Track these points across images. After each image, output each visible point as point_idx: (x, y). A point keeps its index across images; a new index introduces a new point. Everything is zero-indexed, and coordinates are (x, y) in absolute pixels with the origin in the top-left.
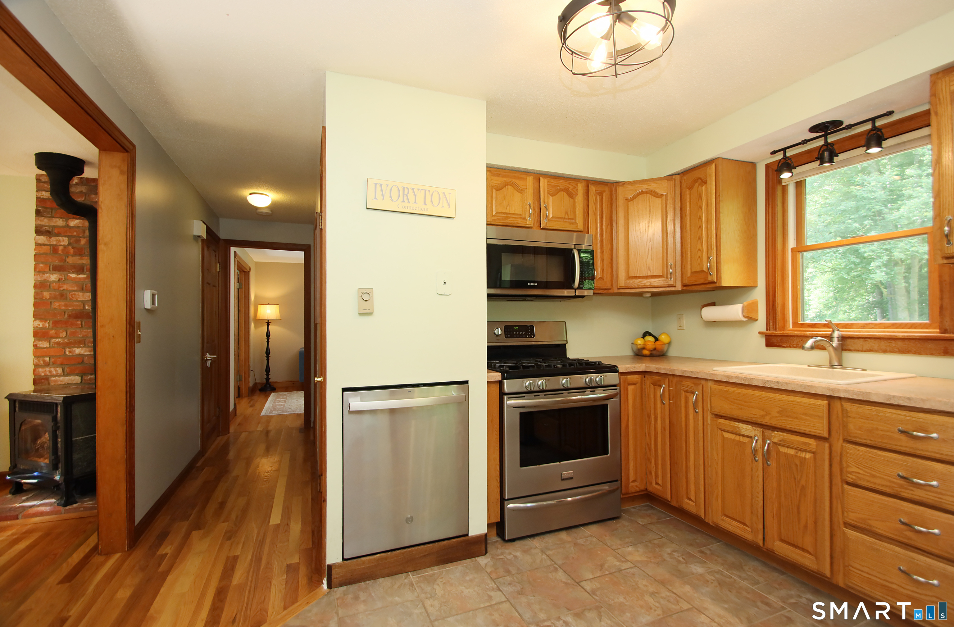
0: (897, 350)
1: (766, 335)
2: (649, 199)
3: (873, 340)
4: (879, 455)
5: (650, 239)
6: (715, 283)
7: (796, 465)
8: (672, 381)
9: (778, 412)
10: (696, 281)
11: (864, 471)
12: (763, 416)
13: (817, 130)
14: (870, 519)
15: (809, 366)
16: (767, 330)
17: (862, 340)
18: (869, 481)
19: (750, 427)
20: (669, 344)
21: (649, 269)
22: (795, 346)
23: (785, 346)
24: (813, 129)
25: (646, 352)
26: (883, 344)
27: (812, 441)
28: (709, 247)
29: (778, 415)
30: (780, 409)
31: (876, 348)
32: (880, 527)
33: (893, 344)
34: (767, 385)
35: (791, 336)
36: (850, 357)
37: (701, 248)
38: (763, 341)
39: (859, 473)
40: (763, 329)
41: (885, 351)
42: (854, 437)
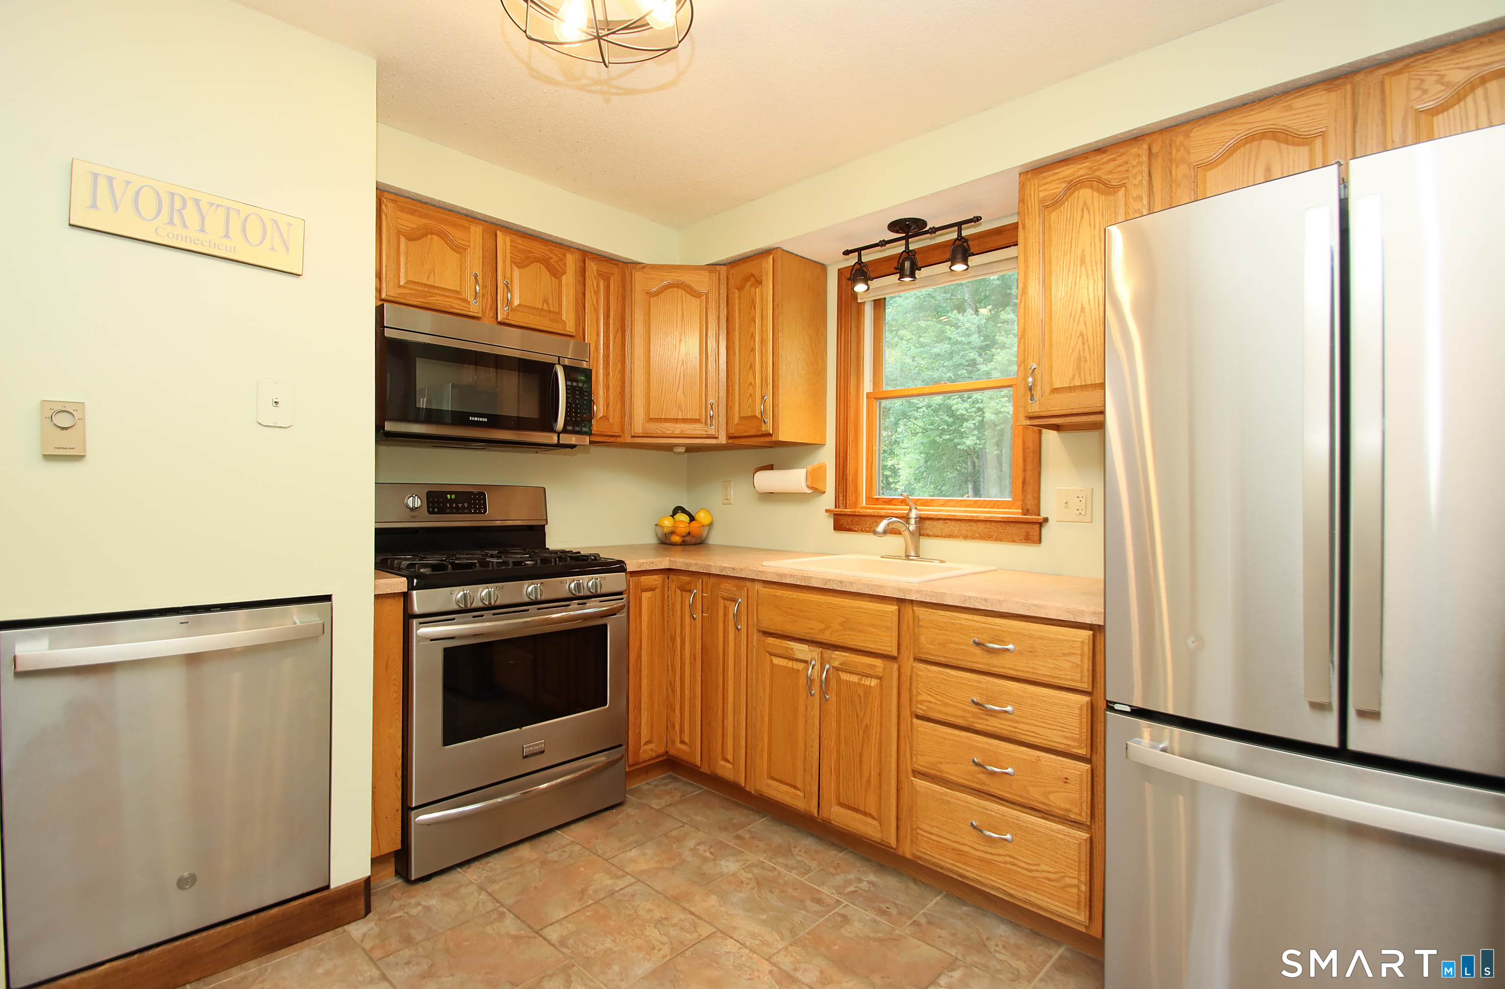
0: (978, 535)
1: (834, 514)
2: (682, 297)
3: (953, 522)
4: (953, 676)
5: (683, 361)
6: (771, 435)
7: (860, 697)
8: (707, 584)
9: (840, 625)
10: (745, 431)
11: (936, 699)
12: (822, 631)
13: (897, 228)
14: (941, 763)
15: (882, 557)
16: (836, 507)
17: (941, 522)
18: (940, 712)
19: (805, 647)
20: (710, 525)
21: (680, 407)
22: (867, 529)
23: (856, 529)
25: (676, 539)
26: (964, 527)
27: (878, 663)
28: (764, 381)
29: (841, 628)
30: (843, 619)
31: (956, 532)
32: (953, 772)
33: (976, 527)
34: (828, 587)
35: (864, 516)
36: (929, 545)
37: (753, 382)
38: (831, 522)
39: (931, 702)
40: (832, 506)
41: (965, 537)
42: (925, 653)
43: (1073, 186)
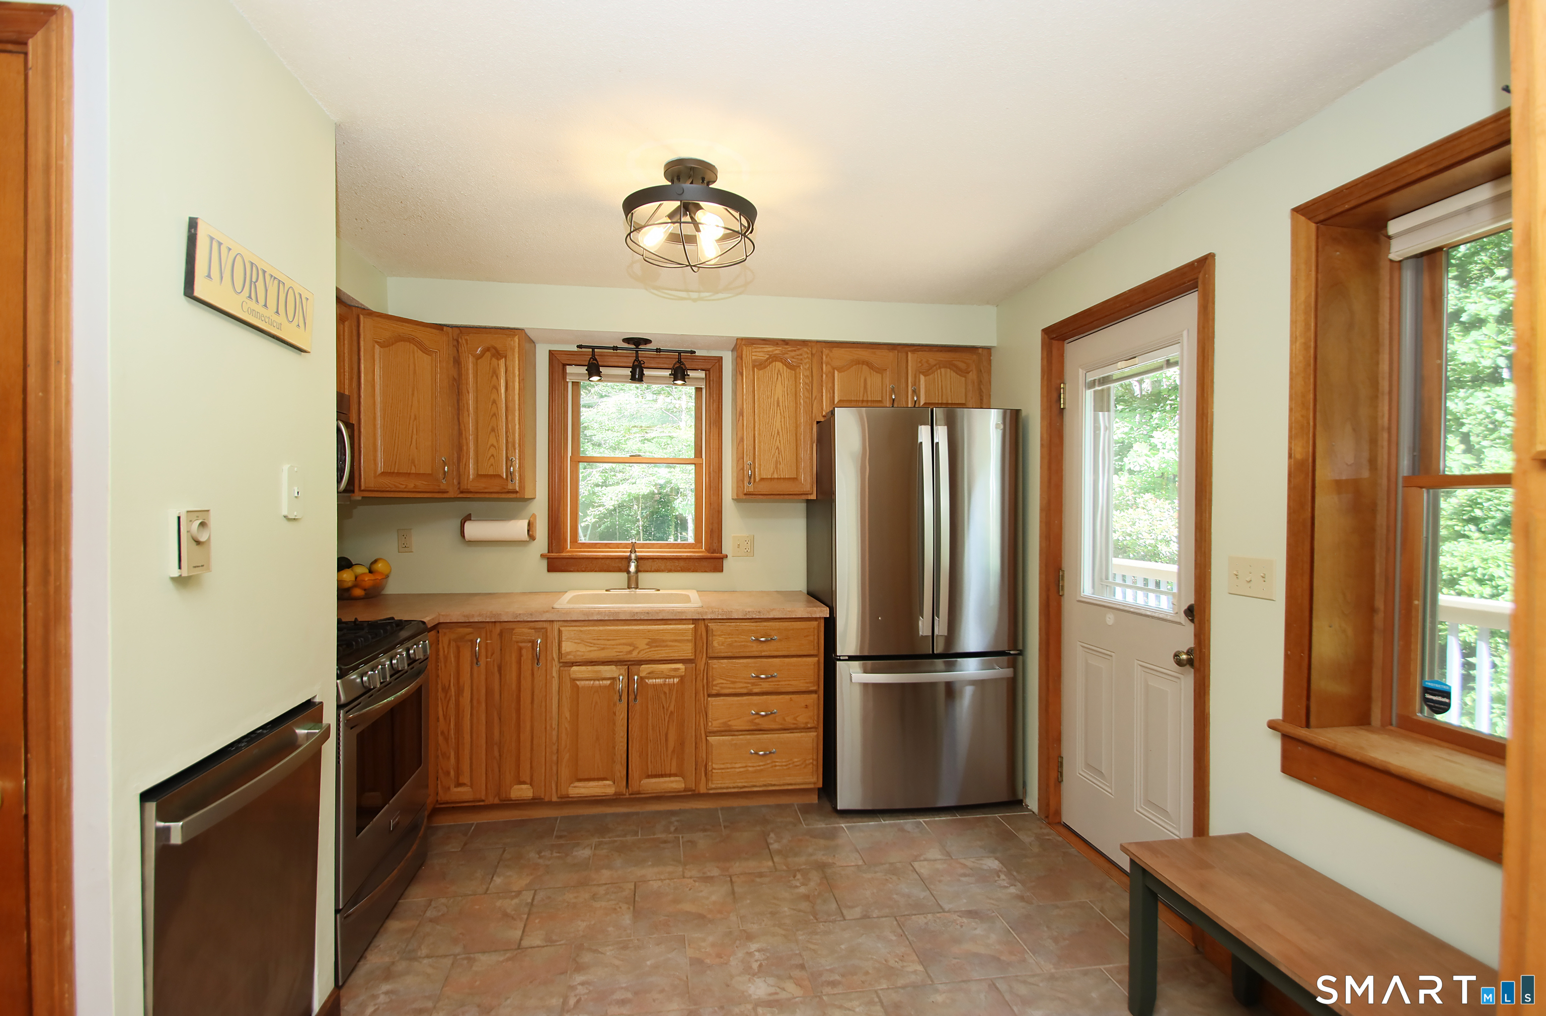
0: (679, 569)
1: (548, 558)
2: (413, 353)
3: (660, 560)
4: (738, 663)
5: (415, 416)
6: (517, 492)
7: (665, 693)
8: (491, 632)
9: (647, 644)
10: (485, 488)
11: (727, 681)
12: (630, 652)
13: (632, 342)
14: (730, 721)
15: (607, 591)
16: (549, 552)
17: (650, 560)
18: (730, 688)
19: (613, 667)
20: (387, 576)
21: (413, 462)
22: (583, 569)
23: (572, 570)
24: (627, 340)
25: (358, 592)
26: (669, 564)
27: (679, 666)
28: (510, 445)
29: (648, 647)
30: (649, 640)
31: (663, 568)
32: (737, 724)
33: (677, 563)
35: (583, 558)
36: (645, 578)
37: (495, 444)
38: (544, 563)
39: (723, 683)
40: (545, 550)
41: (670, 571)
42: (717, 653)
43: (773, 358)
